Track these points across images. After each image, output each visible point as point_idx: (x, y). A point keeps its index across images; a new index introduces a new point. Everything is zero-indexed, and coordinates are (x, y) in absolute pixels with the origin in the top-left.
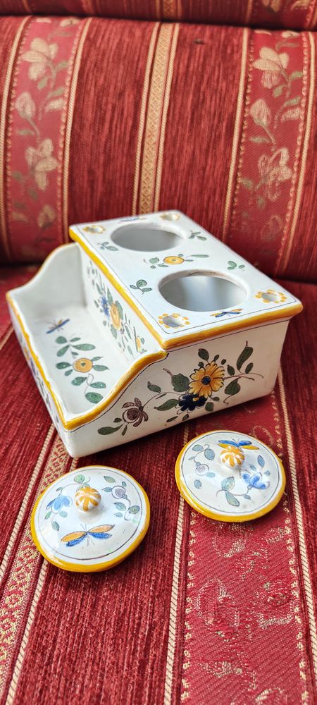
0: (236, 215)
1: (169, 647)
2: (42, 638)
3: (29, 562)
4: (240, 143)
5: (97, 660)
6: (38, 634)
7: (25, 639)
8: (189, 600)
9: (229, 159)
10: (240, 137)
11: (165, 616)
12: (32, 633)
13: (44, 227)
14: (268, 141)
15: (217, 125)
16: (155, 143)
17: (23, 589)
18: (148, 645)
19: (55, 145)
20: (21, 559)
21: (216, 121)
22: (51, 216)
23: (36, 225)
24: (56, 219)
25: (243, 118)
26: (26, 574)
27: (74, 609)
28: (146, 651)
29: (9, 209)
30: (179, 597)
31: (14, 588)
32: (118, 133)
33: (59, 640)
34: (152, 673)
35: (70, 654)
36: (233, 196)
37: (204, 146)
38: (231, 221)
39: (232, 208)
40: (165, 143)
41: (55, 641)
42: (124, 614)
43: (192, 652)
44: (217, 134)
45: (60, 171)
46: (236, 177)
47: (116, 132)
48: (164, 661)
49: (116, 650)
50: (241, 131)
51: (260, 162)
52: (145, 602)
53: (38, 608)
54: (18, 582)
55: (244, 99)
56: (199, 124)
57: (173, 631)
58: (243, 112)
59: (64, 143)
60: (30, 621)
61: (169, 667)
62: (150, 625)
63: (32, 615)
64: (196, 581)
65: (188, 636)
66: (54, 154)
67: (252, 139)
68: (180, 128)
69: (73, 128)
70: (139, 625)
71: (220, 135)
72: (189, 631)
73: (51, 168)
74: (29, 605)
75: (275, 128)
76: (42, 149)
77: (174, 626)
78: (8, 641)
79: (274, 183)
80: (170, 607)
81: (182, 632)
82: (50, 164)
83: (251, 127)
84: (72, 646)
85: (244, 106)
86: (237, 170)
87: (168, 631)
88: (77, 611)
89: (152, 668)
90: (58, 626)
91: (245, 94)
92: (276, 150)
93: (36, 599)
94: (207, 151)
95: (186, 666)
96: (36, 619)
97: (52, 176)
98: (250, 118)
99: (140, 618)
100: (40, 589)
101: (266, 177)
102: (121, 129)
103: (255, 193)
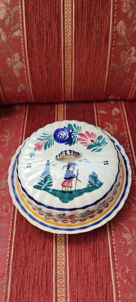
0: (111, 80)
1: (113, 290)
2: (73, 293)
3: (62, 266)
4: (112, 46)
5: (92, 298)
6: (72, 292)
7: (68, 294)
8: (117, 273)
9: (107, 55)
10: (112, 43)
11: (110, 280)
12: (70, 292)
13: (21, 92)
14: (125, 44)
15: (100, 37)
16: (70, 50)
17: (63, 276)
18: (107, 291)
19: (21, 55)
20: (59, 266)
21: (99, 35)
22: (24, 88)
23: (17, 91)
24: (26, 89)
25: (113, 32)
26: (62, 271)
27: (81, 282)
28: (107, 293)
29: (3, 87)
30: (114, 273)
31: (60, 276)
32: (51, 46)
33: (79, 293)
34: (110, 300)
35: (83, 297)
36: (109, 72)
37: (94, 50)
38: (108, 82)
39: (109, 77)
40: (75, 49)
41: (78, 293)
42: (97, 281)
43: (121, 291)
44: (100, 42)
45: (25, 68)
46: (110, 63)
47: (50, 46)
48: (112, 295)
49: (97, 294)
50: (113, 39)
51: (121, 54)
52: (103, 276)
53: (70, 283)
54: (61, 274)
55: (113, 21)
56: (91, 38)
57: (114, 285)
58: (113, 29)
59: (25, 54)
60: (68, 288)
61: (114, 297)
62: (106, 284)
63: (68, 285)
64: (118, 266)
65: (119, 286)
66: (21, 60)
67: (117, 43)
68: (82, 40)
69: (28, 46)
70: (103, 284)
71: (102, 43)
72: (119, 284)
73: (20, 67)
74: (66, 282)
75: (129, 36)
76: (14, 58)
77: (114, 283)
78: (63, 295)
79: (128, 64)
80: (111, 276)
81: (116, 285)
82: (20, 65)
83: (117, 36)
84: (83, 294)
85: (113, 25)
86: (110, 59)
87: (112, 285)
88: (82, 282)
89: (109, 298)
90: (77, 288)
91: (114, 18)
92: (129, 48)
93: (68, 280)
94: (96, 52)
95: (119, 296)
96: (70, 287)
97: (21, 70)
98: (117, 31)
99: (103, 282)
100: (68, 276)
101: (124, 62)
102: (52, 44)
103: (119, 69)
